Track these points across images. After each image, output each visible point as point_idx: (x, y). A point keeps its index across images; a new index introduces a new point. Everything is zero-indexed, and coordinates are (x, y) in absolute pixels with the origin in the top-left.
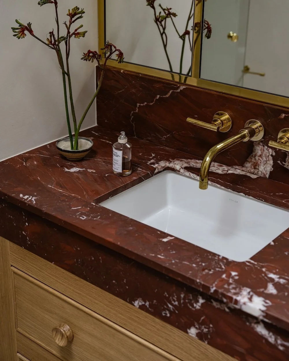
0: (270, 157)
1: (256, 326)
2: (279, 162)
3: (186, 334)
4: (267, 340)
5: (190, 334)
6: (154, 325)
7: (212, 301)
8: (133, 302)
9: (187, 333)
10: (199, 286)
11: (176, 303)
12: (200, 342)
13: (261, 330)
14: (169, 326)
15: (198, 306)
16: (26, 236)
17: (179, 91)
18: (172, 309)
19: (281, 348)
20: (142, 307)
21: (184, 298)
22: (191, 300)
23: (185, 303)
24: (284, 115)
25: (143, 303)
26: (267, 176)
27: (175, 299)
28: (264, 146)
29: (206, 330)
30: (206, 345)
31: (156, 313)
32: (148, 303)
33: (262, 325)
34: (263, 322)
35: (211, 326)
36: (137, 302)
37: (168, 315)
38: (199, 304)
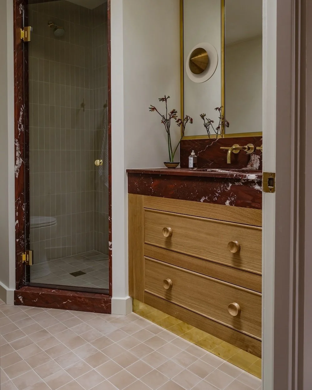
1: (254, 186)
3: (225, 206)
4: (260, 191)
5: (226, 205)
6: (210, 207)
7: (235, 182)
8: (200, 200)
9: (225, 204)
10: (229, 176)
11: (220, 191)
12: (231, 206)
13: (257, 187)
14: (216, 205)
15: (229, 189)
16: (152, 189)
17: (216, 141)
18: (218, 196)
20: (204, 201)
21: (223, 187)
22: (226, 187)
23: (223, 190)
25: (205, 198)
26: (258, 169)
28: (255, 155)
29: (233, 199)
30: (234, 207)
31: (211, 201)
32: (207, 197)
33: (257, 184)
34: (257, 182)
35: (235, 196)
36: (202, 200)
37: (216, 199)
38: (230, 187)
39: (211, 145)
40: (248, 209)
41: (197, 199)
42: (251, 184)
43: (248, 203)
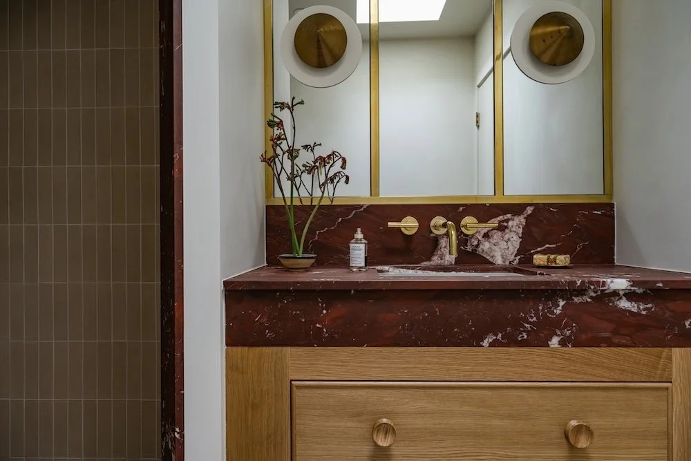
1: (618, 302)
2: (462, 248)
3: (548, 348)
4: (630, 312)
5: (552, 346)
6: (507, 357)
7: (573, 298)
8: (481, 343)
9: (548, 346)
10: (564, 285)
11: (535, 319)
12: (565, 349)
13: (624, 304)
14: (526, 350)
15: (558, 311)
16: (321, 329)
17: (362, 209)
18: (529, 329)
19: (644, 313)
20: (491, 345)
21: (543, 310)
22: (550, 308)
23: (544, 315)
24: (461, 208)
25: (495, 338)
26: (453, 263)
27: (533, 315)
29: (568, 333)
30: (570, 349)
31: (511, 341)
32: (500, 335)
33: (624, 298)
34: (625, 295)
35: (574, 325)
36: (486, 341)
37: (526, 337)
38: (560, 308)
39: (350, 217)
40: (603, 350)
41: (473, 340)
42: (612, 298)
43: (604, 337)
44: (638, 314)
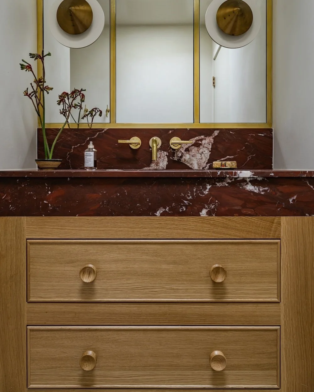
0: (166, 157)
1: (246, 186)
2: (171, 158)
3: (199, 217)
4: (253, 192)
5: (202, 215)
6: (173, 223)
7: (216, 183)
8: (155, 214)
9: (200, 215)
10: (209, 175)
11: (191, 197)
12: (210, 217)
13: (250, 187)
14: (185, 218)
15: (206, 192)
16: (47, 204)
17: (104, 132)
18: (187, 204)
19: (263, 193)
20: (162, 215)
21: (196, 191)
22: (201, 190)
23: (197, 194)
24: (171, 131)
25: (164, 210)
26: (165, 168)
27: (190, 195)
28: (161, 151)
29: (213, 207)
30: (214, 217)
31: (175, 212)
32: (168, 208)
33: (250, 184)
34: (250, 181)
35: (217, 201)
36: (158, 212)
37: (185, 209)
38: (207, 190)
39: (95, 137)
40: (236, 218)
41: (150, 211)
42: (242, 184)
43: (236, 210)
44: (259, 194)
